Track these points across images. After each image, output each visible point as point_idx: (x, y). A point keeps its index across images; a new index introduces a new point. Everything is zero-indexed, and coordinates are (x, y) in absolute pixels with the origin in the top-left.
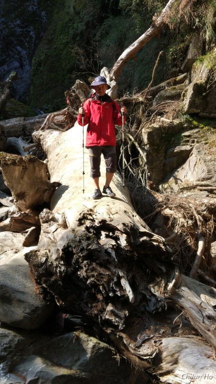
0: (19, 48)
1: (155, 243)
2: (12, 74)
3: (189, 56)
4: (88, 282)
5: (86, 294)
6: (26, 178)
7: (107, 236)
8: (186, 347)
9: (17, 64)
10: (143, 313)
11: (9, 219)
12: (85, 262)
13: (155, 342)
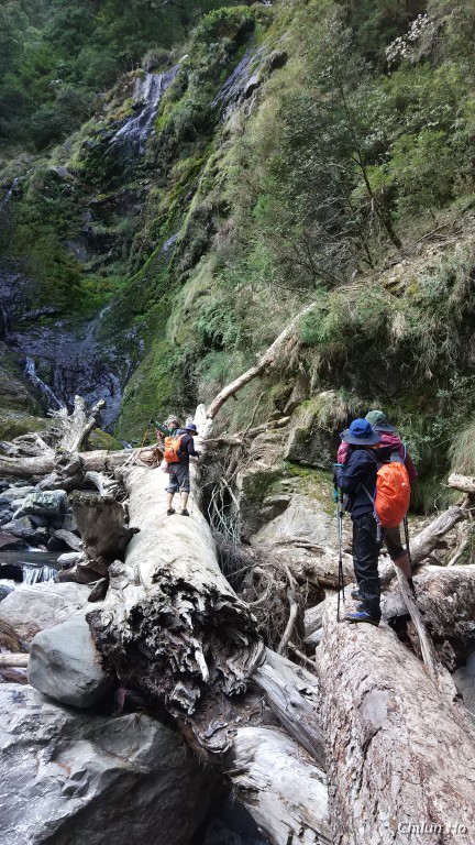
0: (111, 375)
1: (238, 610)
2: (101, 403)
3: (293, 399)
4: (157, 652)
5: (152, 668)
6: (99, 522)
7: (184, 598)
8: (265, 741)
9: (108, 392)
10: (218, 694)
11: (75, 568)
12: (156, 628)
13: (229, 732)
